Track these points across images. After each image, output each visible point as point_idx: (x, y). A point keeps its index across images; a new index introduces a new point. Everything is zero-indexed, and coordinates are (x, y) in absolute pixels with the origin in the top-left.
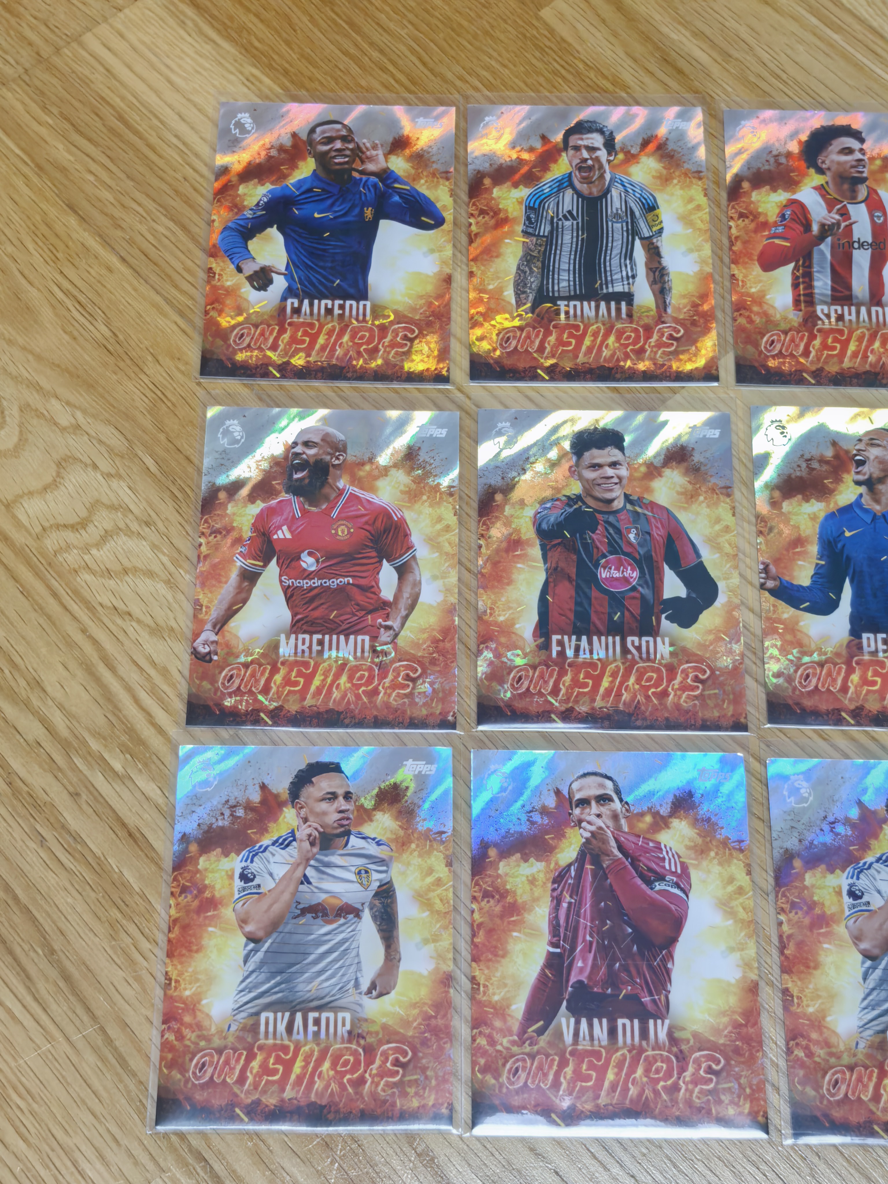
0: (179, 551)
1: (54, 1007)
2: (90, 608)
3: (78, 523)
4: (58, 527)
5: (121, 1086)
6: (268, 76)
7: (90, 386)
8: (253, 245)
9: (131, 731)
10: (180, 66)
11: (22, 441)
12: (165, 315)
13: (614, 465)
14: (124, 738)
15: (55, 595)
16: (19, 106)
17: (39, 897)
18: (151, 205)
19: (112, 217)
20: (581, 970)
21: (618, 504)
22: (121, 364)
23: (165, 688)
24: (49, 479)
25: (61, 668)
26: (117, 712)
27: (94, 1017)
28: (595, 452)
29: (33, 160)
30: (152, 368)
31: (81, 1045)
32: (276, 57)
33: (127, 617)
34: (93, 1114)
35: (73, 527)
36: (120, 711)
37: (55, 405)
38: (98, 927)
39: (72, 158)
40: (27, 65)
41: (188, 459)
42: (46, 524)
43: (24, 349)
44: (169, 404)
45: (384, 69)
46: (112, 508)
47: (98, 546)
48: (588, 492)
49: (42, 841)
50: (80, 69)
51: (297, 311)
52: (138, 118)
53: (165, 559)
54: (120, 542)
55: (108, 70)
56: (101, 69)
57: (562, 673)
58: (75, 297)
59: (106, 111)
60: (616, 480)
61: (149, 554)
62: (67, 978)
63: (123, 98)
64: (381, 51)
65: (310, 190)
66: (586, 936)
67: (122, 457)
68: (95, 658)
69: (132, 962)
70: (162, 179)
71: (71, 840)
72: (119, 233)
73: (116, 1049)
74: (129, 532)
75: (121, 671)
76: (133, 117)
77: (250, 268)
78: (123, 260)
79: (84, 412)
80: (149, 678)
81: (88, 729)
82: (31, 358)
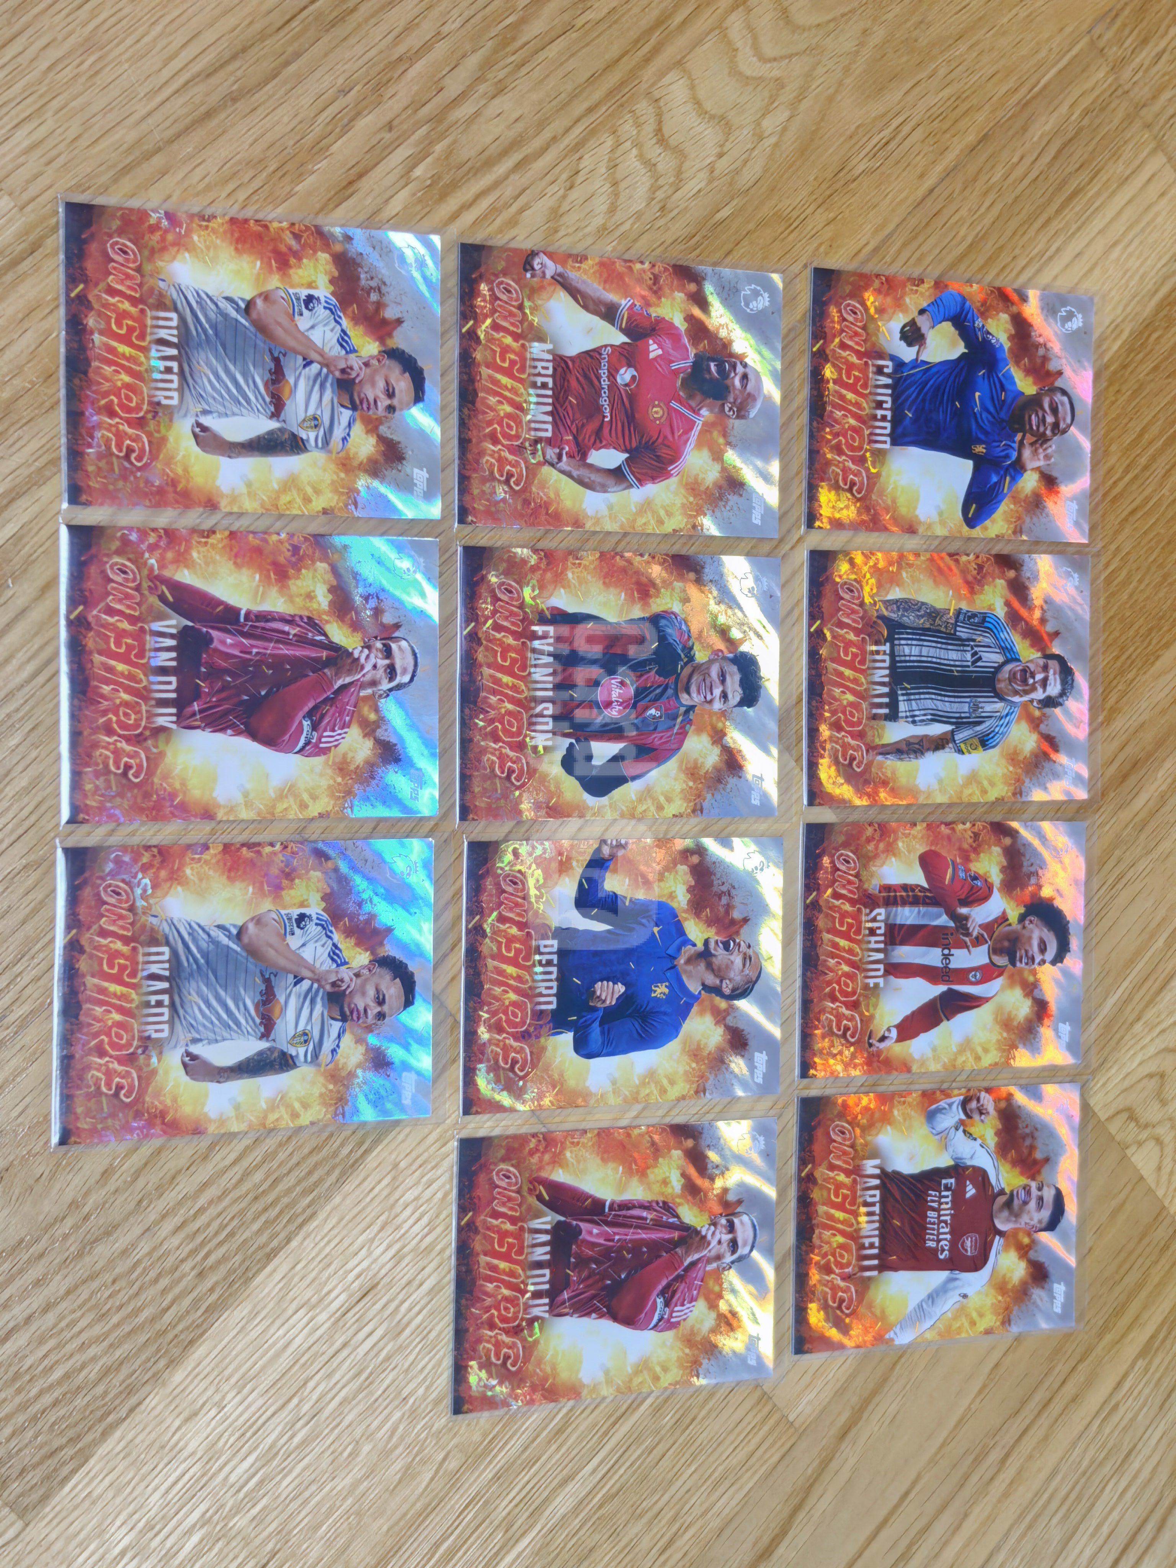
0: (635, 241)
1: (180, 101)
2: (579, 146)
3: (663, 136)
4: (659, 116)
5: (103, 168)
6: (1120, 348)
7: (802, 153)
8: (947, 326)
9: (454, 186)
10: (1130, 255)
11: (746, 80)
12: (875, 233)
13: (724, 696)
14: (447, 179)
15: (590, 110)
16: (1089, 84)
17: (288, 86)
18: (987, 221)
19: (975, 180)
20: (223, 643)
21: (685, 699)
22: (824, 186)
23: (498, 222)
24: (708, 106)
25: (516, 115)
26: (473, 172)
27: (171, 141)
28: (737, 677)
29: (1034, 98)
30: (822, 217)
31: (144, 128)
32: (1141, 355)
33: (568, 184)
34: (76, 139)
35: (659, 131)
36: (475, 175)
37: (782, 115)
38: (259, 147)
39: (1036, 139)
40: (1132, 94)
41: (729, 253)
42: (662, 103)
43: (840, 84)
44: (784, 235)
45: (1127, 471)
46: (679, 172)
47: (641, 156)
48: (697, 668)
49: (344, 92)
50: (1128, 150)
51: (880, 371)
52: (1077, 209)
53: (627, 226)
54: (644, 179)
55: (1127, 179)
56: (1128, 172)
57: (516, 635)
58: (893, 138)
59: (1084, 176)
60: (709, 697)
61: (633, 209)
62: (209, 114)
63: (1098, 194)
64: (1146, 468)
65: (1003, 388)
66: (257, 648)
67: (731, 184)
68: (526, 150)
69: (225, 182)
70: (1014, 234)
71: (346, 121)
72: (959, 186)
73: (139, 164)
74: (654, 189)
75: (514, 177)
76: (1078, 205)
77: (923, 323)
78: (931, 191)
79: (776, 145)
80: (507, 205)
81: (455, 142)
82: (831, 91)
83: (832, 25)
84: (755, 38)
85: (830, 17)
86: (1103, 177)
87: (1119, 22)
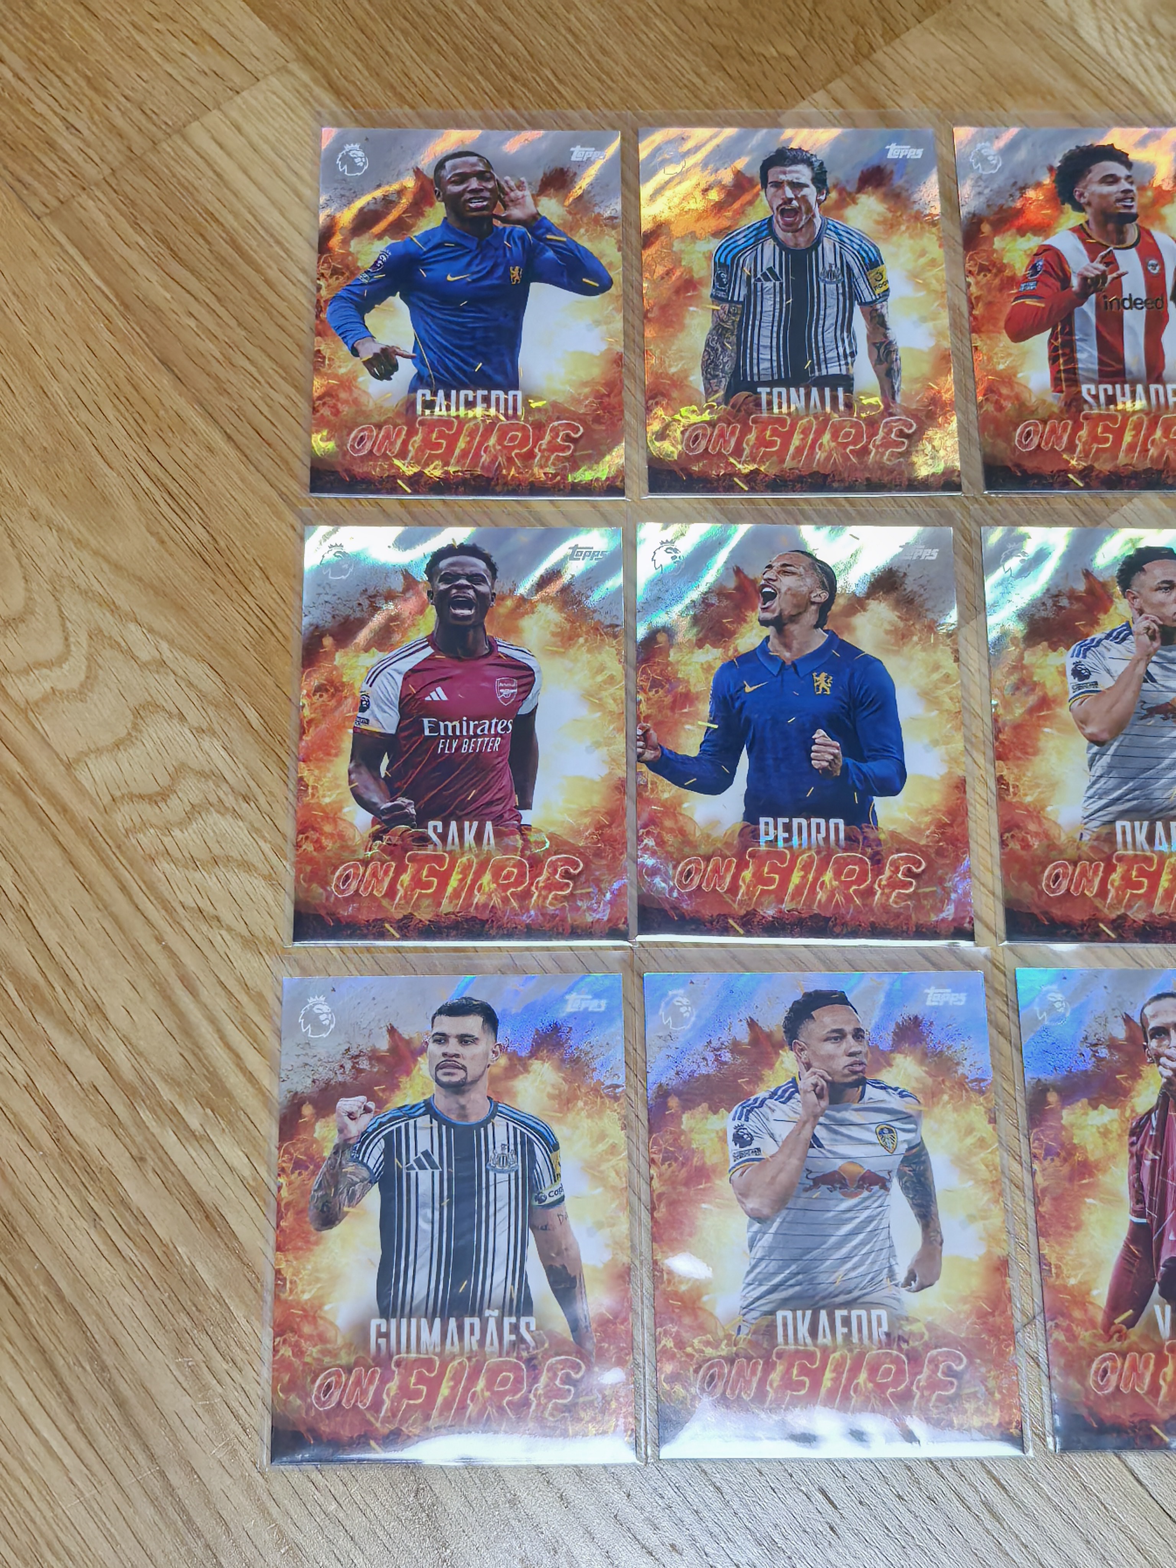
0: (282, 836)
1: (102, 1440)
2: (168, 908)
3: (158, 794)
4: (132, 797)
5: (183, 1550)
7: (180, 608)
9: (213, 1077)
11: (90, 681)
12: (278, 515)
14: (205, 1086)
15: (124, 888)
16: (101, 219)
17: (88, 1294)
18: (267, 365)
19: (217, 378)
22: (220, 580)
23: (259, 1022)
24: (123, 733)
25: (128, 988)
26: (197, 1050)
27: (151, 1456)
29: (117, 294)
30: (260, 588)
31: (135, 1492)
33: (214, 923)
35: (151, 799)
36: (200, 1049)
37: (135, 633)
38: (161, 1340)
39: (168, 296)
40: (116, 165)
42: (118, 794)
43: (96, 553)
44: (281, 639)
46: (202, 775)
47: (182, 825)
49: (96, 1219)
50: (183, 172)
52: (254, 243)
53: (266, 847)
54: (210, 821)
55: (219, 176)
56: (211, 175)
58: (164, 486)
59: (213, 231)
61: (248, 840)
62: (121, 1403)
63: (236, 215)
65: (440, 245)
67: (217, 706)
68: (171, 977)
69: (204, 1388)
70: (282, 329)
71: (131, 1221)
72: (225, 400)
73: (177, 1499)
74: (222, 809)
75: (205, 995)
76: (250, 242)
78: (229, 437)
79: (171, 643)
80: (238, 1006)
81: (159, 1072)
82: (105, 567)
83: (25, 561)
84: (39, 665)
85: (15, 563)
86: (215, 207)
87: (28, 179)
